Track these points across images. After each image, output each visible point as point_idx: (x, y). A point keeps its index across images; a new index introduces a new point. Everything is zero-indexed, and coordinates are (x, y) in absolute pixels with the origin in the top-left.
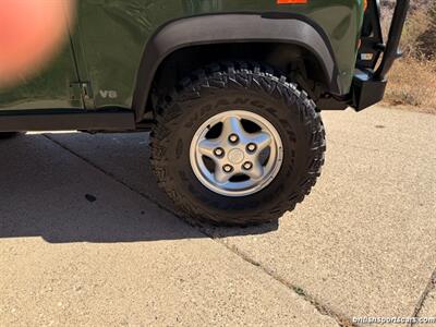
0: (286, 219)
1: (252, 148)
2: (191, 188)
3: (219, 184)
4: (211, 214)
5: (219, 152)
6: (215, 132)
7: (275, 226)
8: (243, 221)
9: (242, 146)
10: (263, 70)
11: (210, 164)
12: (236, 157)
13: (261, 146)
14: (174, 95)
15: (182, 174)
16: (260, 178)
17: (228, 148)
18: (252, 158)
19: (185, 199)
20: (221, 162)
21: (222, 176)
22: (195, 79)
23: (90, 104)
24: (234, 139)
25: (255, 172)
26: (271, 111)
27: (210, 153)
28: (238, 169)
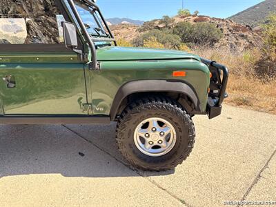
0: (178, 168)
1: (162, 134)
2: (134, 152)
3: (146, 150)
4: (143, 165)
5: (147, 135)
6: (145, 126)
7: (173, 171)
8: (158, 168)
9: (158, 133)
10: (167, 102)
11: (143, 140)
12: (155, 137)
13: (166, 133)
14: (129, 111)
15: (130, 145)
16: (166, 148)
17: (151, 133)
18: (162, 138)
19: (131, 157)
20: (148, 140)
21: (148, 146)
22: (138, 104)
23: (91, 113)
24: (154, 129)
25: (163, 145)
26: (171, 119)
27: (143, 136)
28: (156, 143)
